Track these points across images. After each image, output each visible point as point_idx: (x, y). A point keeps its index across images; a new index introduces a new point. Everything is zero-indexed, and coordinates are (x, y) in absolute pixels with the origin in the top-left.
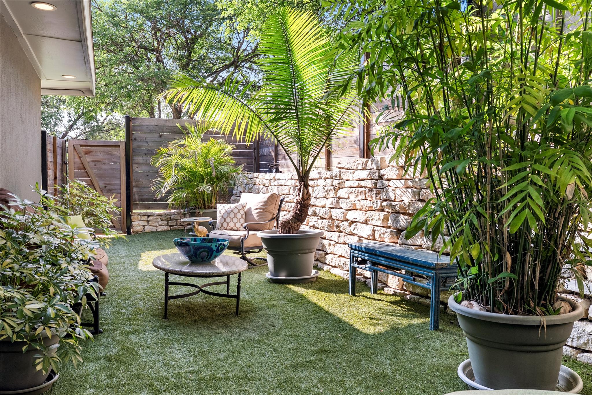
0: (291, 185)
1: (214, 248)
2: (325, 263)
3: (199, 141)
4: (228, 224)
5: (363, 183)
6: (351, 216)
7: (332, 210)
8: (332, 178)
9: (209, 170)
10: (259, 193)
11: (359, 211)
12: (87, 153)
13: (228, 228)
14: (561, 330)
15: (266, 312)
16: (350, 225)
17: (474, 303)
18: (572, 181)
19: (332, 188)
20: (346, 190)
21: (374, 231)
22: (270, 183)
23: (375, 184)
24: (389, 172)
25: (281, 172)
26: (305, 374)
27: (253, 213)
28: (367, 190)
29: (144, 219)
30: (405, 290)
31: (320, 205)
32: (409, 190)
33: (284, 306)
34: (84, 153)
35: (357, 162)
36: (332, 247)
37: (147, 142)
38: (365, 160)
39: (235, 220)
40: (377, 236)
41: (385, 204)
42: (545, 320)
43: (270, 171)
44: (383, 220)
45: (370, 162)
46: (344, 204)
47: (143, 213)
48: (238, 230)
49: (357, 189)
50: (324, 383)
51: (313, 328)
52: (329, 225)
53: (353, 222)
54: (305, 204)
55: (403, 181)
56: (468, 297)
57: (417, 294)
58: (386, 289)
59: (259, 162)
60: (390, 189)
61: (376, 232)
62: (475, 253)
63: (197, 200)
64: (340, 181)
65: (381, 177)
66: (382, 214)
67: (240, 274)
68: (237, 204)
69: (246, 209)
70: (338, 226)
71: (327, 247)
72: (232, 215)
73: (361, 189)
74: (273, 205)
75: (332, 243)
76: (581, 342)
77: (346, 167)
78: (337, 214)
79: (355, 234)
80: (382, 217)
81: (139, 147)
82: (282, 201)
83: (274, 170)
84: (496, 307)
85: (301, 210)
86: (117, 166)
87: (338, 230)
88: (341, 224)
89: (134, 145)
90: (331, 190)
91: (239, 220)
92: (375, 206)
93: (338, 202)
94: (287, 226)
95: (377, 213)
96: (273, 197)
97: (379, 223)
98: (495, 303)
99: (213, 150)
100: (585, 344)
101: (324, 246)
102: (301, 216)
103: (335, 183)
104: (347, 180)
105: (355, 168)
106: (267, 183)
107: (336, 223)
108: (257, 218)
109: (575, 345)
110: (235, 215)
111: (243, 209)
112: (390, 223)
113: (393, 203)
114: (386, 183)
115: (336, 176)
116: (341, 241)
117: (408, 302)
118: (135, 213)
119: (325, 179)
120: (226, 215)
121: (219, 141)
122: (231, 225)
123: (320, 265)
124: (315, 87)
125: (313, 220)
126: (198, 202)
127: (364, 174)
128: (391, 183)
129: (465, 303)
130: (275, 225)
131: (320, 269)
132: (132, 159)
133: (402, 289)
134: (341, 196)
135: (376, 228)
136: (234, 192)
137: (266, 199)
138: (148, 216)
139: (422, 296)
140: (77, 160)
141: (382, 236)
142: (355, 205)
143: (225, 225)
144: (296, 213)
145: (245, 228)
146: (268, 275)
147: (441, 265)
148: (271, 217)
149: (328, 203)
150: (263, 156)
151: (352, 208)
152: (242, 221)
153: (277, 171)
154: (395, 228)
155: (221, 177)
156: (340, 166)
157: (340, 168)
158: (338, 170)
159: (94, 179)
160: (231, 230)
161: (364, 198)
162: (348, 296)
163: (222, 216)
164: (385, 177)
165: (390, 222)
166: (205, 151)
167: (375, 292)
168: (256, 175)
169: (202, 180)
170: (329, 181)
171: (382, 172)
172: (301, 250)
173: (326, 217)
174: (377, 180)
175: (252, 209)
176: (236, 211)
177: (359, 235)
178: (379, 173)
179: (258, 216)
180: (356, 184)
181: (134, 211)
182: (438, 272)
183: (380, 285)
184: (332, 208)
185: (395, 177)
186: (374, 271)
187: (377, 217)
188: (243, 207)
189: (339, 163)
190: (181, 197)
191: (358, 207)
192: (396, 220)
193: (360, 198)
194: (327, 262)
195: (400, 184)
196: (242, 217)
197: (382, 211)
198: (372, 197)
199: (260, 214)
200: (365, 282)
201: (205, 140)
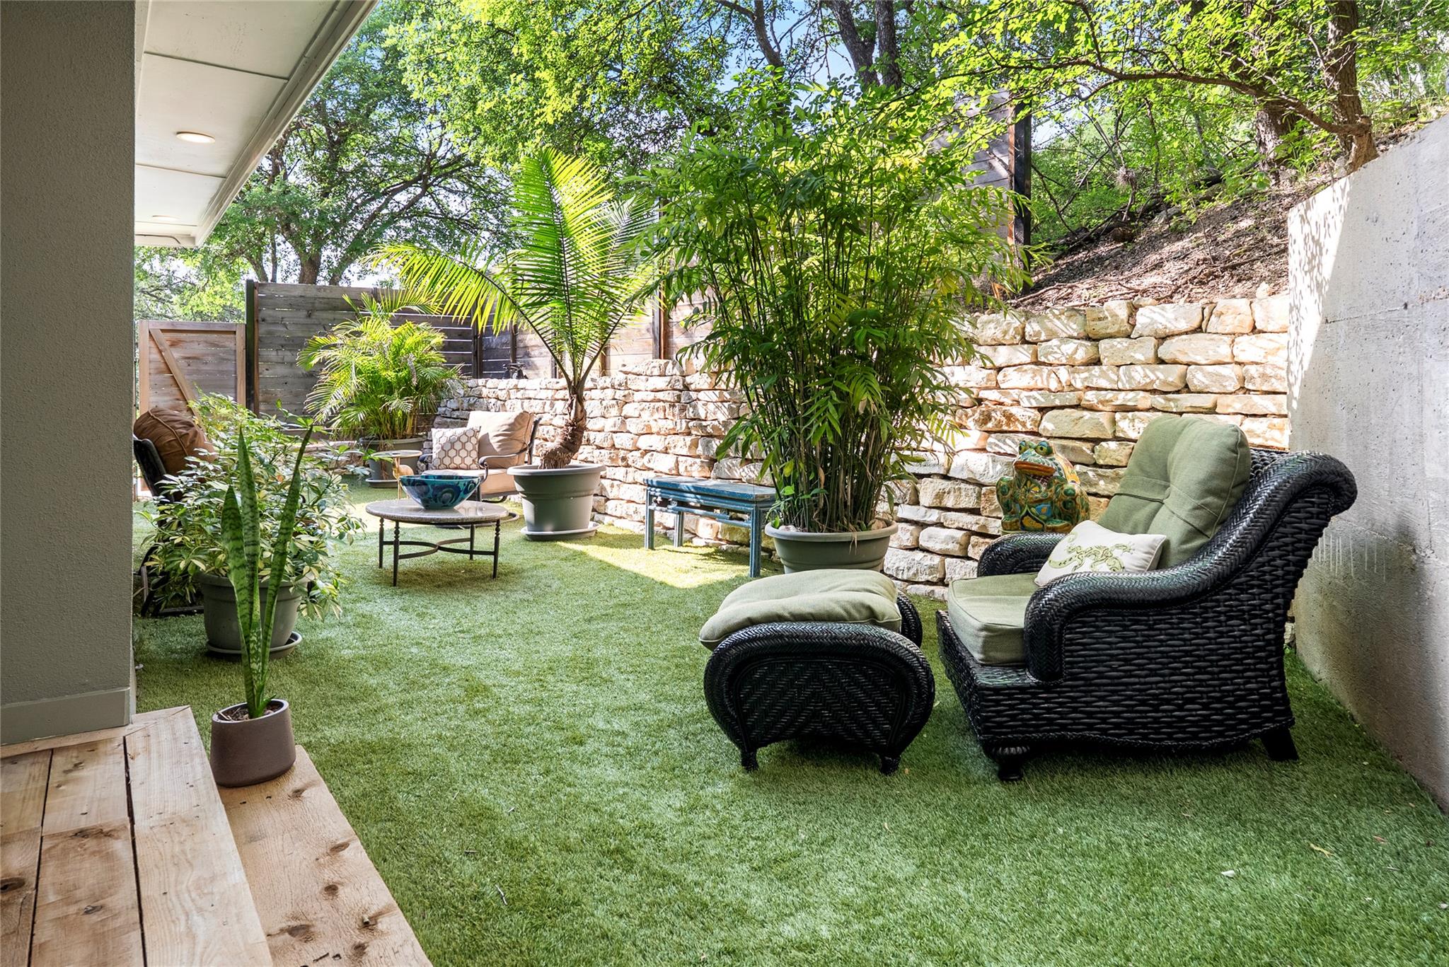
0: (547, 399)
1: (462, 488)
2: (606, 514)
3: (386, 325)
4: (452, 459)
5: (660, 395)
6: (644, 442)
7: (614, 435)
8: (613, 387)
9: (403, 374)
10: (488, 410)
11: (655, 436)
12: (174, 344)
13: (452, 465)
14: (874, 547)
15: (535, 573)
16: (643, 455)
17: (791, 527)
18: (865, 397)
19: (614, 402)
20: (636, 405)
21: (677, 462)
22: (509, 395)
23: (679, 397)
24: (699, 381)
25: (526, 377)
26: (602, 625)
27: (492, 441)
28: (667, 405)
30: (720, 540)
31: (596, 428)
32: (726, 404)
33: (557, 566)
34: (168, 343)
35: (652, 365)
36: (615, 488)
37: (285, 325)
38: (663, 361)
39: (463, 453)
40: (682, 469)
41: (691, 424)
42: (856, 535)
43: (508, 376)
44: (690, 447)
45: (670, 366)
46: (633, 426)
48: (468, 468)
49: (652, 404)
50: (626, 631)
51: (602, 585)
52: (610, 458)
53: (646, 452)
54: (579, 427)
55: (717, 392)
56: (786, 523)
57: (736, 543)
58: (695, 540)
59: (481, 359)
60: (700, 404)
61: (680, 464)
62: (787, 471)
63: (380, 424)
64: (626, 392)
65: (686, 387)
66: (688, 439)
67: (498, 521)
68: (464, 429)
69: (480, 436)
70: (624, 459)
71: (609, 489)
72: (458, 446)
73: (658, 404)
74: (523, 430)
75: (616, 483)
76: (912, 572)
77: (634, 371)
78: (622, 440)
79: (649, 469)
80: (688, 444)
81: (270, 333)
82: (536, 423)
83: (516, 374)
84: (812, 527)
85: (572, 435)
86: (229, 367)
87: (624, 464)
88: (629, 455)
89: (262, 330)
90: (613, 406)
91: (469, 453)
92: (678, 427)
93: (623, 423)
94: (551, 458)
95: (682, 437)
96: (523, 417)
97: (685, 451)
98: (811, 524)
99: (410, 341)
100: (915, 574)
101: (603, 488)
102: (573, 443)
103: (619, 394)
104: (638, 391)
105: (648, 373)
106: (502, 395)
107: (622, 453)
108: (498, 450)
109: (905, 578)
110: (464, 445)
111: (475, 435)
112: (700, 450)
113: (704, 423)
114: (694, 395)
115: (620, 385)
116: (630, 479)
117: (724, 553)
119: (603, 389)
120: (449, 446)
121: (420, 326)
122: (457, 461)
123: (597, 517)
124: (592, 259)
125: (586, 451)
126: (383, 427)
127: (661, 383)
128: (701, 395)
129: (783, 527)
130: (526, 459)
131: (599, 522)
132: (258, 355)
133: (717, 538)
134: (629, 415)
135: (680, 458)
136: (441, 410)
137: (512, 421)
139: (741, 544)
140: (156, 356)
141: (689, 468)
142: (649, 427)
143: (447, 461)
144: (565, 439)
145: (482, 464)
146: (525, 531)
147: (763, 496)
148: (520, 447)
149: (609, 424)
150: (490, 349)
151: (644, 431)
152: (474, 454)
153: (520, 376)
154: (707, 457)
155: (425, 386)
156: (625, 369)
157: (626, 373)
158: (623, 376)
159: (186, 390)
160: (456, 468)
161: (662, 417)
162: (645, 550)
163: (442, 448)
164: (693, 387)
165: (700, 448)
166: (396, 341)
167: (680, 544)
168: (481, 381)
169: (390, 390)
170: (610, 392)
171: (688, 380)
172: (575, 491)
173: (605, 445)
174: (681, 391)
175: (491, 436)
176: (464, 439)
177: (656, 469)
178: (684, 381)
179: (500, 446)
180: (651, 396)
182: (759, 505)
183: (686, 536)
184: (614, 432)
185: (706, 386)
186: (679, 513)
187: (681, 443)
188: (476, 432)
189: (624, 365)
190: (357, 419)
191: (654, 430)
192: (707, 446)
193: (656, 416)
194: (609, 512)
195: (713, 396)
196: (474, 449)
197: (689, 434)
198: (674, 415)
199: (503, 444)
200: (666, 534)
201: (396, 322)
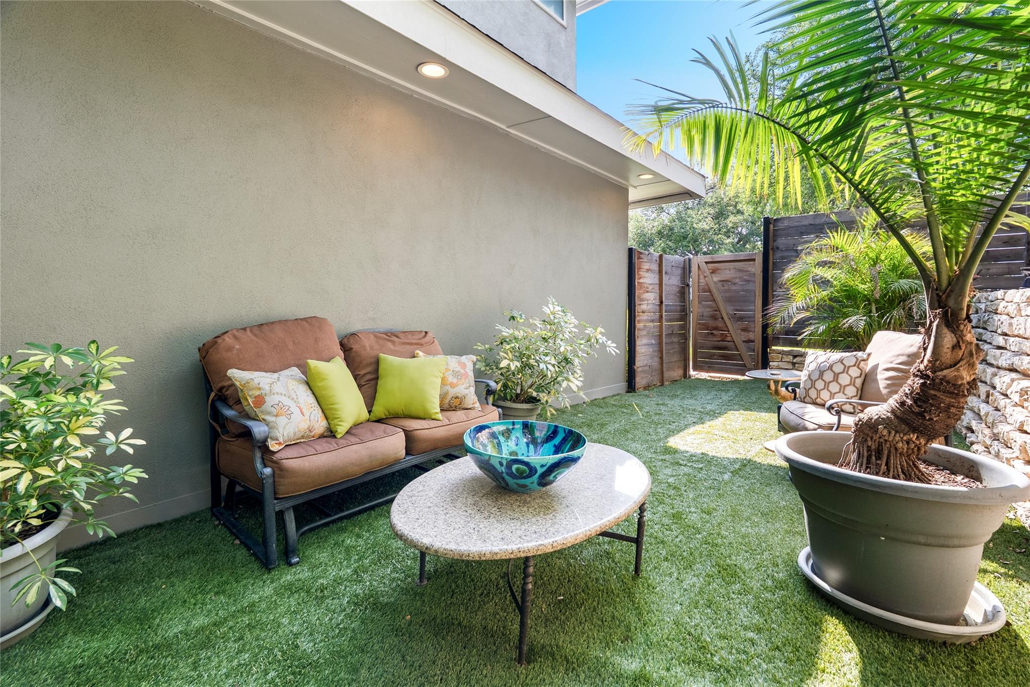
4: (818, 392)
12: (713, 272)
13: (819, 401)
22: (1020, 310)
27: (879, 376)
29: (788, 360)
34: (710, 271)
39: (834, 387)
47: (786, 351)
69: (865, 368)
72: (828, 376)
86: (751, 287)
89: (776, 256)
106: (1012, 310)
108: (884, 391)
110: (836, 377)
111: (857, 366)
118: (774, 350)
120: (817, 375)
122: (826, 395)
138: (795, 357)
140: (702, 281)
143: (813, 394)
163: (809, 376)
175: (881, 369)
176: (839, 368)
179: (888, 386)
181: (773, 348)
188: (860, 360)
196: (853, 383)
199: (893, 383)
